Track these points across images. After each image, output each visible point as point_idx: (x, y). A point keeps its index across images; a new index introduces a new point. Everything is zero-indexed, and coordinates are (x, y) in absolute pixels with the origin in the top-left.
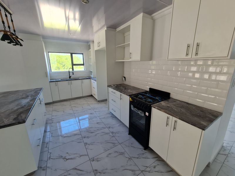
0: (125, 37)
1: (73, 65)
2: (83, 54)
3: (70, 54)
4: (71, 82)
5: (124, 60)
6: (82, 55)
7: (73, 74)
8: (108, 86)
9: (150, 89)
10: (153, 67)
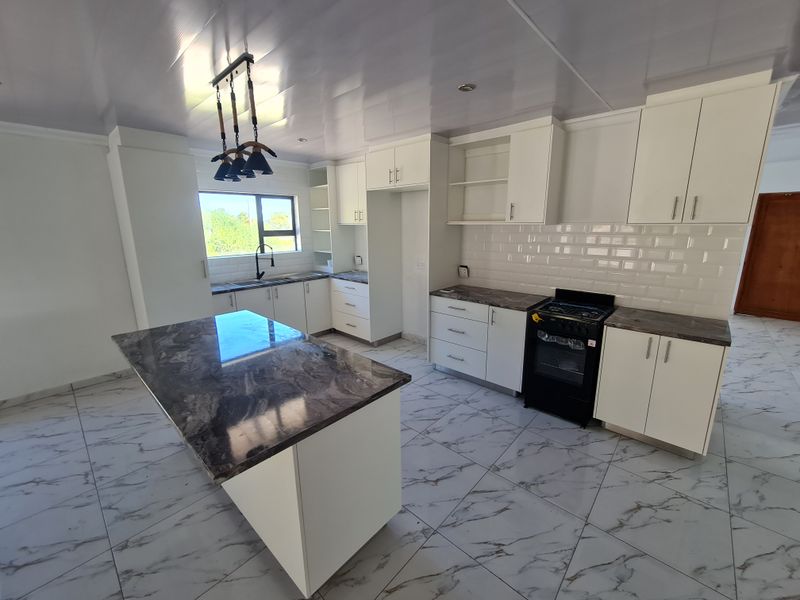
0: (468, 160)
1: (263, 233)
2: (292, 198)
3: (254, 197)
4: (276, 290)
5: (463, 220)
6: (289, 201)
7: (273, 265)
8: (431, 294)
9: (558, 291)
10: (564, 239)
